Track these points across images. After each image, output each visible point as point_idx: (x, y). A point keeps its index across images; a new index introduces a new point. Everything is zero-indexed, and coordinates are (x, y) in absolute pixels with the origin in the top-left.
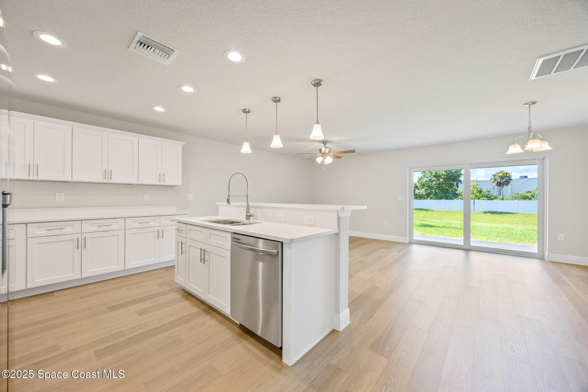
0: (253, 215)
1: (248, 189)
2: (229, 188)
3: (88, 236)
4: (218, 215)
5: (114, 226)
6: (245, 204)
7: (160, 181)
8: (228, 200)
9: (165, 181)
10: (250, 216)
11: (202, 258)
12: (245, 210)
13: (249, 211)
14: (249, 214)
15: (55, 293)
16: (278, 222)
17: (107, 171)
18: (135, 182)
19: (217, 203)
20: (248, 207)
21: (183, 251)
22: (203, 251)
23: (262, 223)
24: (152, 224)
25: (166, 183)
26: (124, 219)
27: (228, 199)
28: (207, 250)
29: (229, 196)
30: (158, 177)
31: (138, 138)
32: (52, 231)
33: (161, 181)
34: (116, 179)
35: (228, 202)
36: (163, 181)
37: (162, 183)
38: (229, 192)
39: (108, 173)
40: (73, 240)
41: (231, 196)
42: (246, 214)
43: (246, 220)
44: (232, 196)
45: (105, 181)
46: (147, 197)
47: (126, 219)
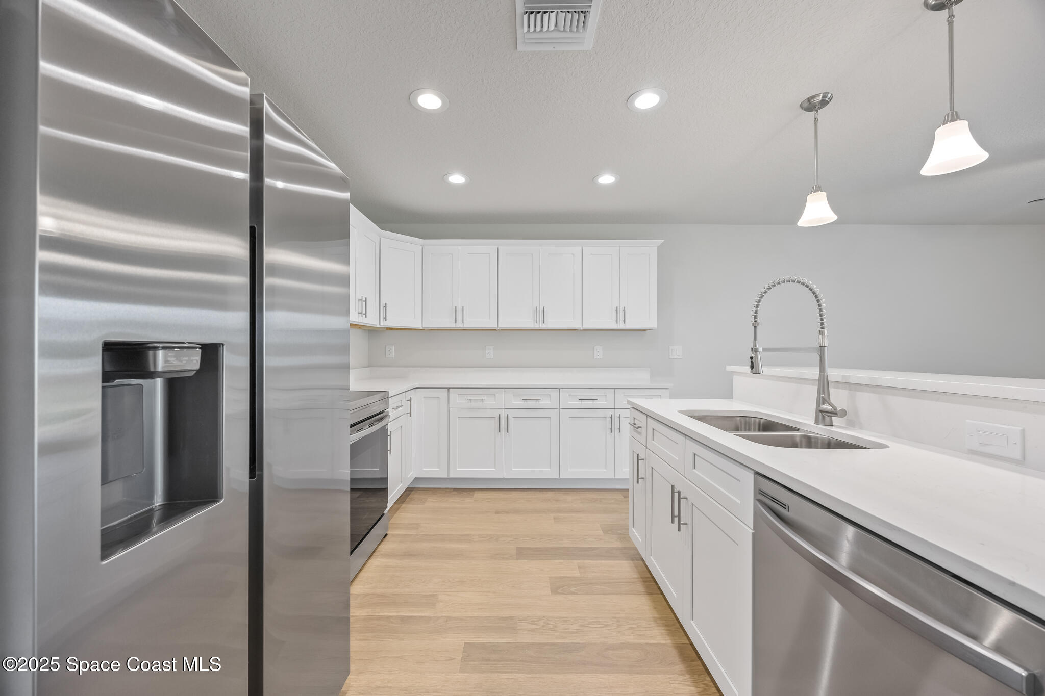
0: (844, 413)
1: (822, 328)
2: (755, 327)
3: (512, 413)
4: (732, 398)
5: (545, 402)
6: (814, 373)
7: (617, 321)
8: (752, 363)
9: (626, 320)
10: (834, 413)
11: (676, 514)
12: (812, 391)
13: (826, 397)
14: (826, 407)
15: (476, 492)
16: (973, 452)
17: (538, 309)
18: (577, 325)
19: (729, 368)
20: (824, 385)
21: (640, 476)
22: (677, 497)
23: (885, 446)
24: (601, 402)
25: (629, 325)
26: (558, 390)
27: (751, 358)
28: (686, 496)
29: (755, 350)
30: (614, 313)
31: (581, 247)
32: (473, 402)
33: (619, 322)
34: (551, 322)
35: (752, 367)
36: (622, 322)
37: (621, 326)
38: (755, 339)
39: (540, 313)
40: (495, 417)
41: (760, 350)
42: (818, 405)
43: (817, 422)
44: (764, 350)
45: (537, 326)
46: (599, 353)
47: (561, 390)
